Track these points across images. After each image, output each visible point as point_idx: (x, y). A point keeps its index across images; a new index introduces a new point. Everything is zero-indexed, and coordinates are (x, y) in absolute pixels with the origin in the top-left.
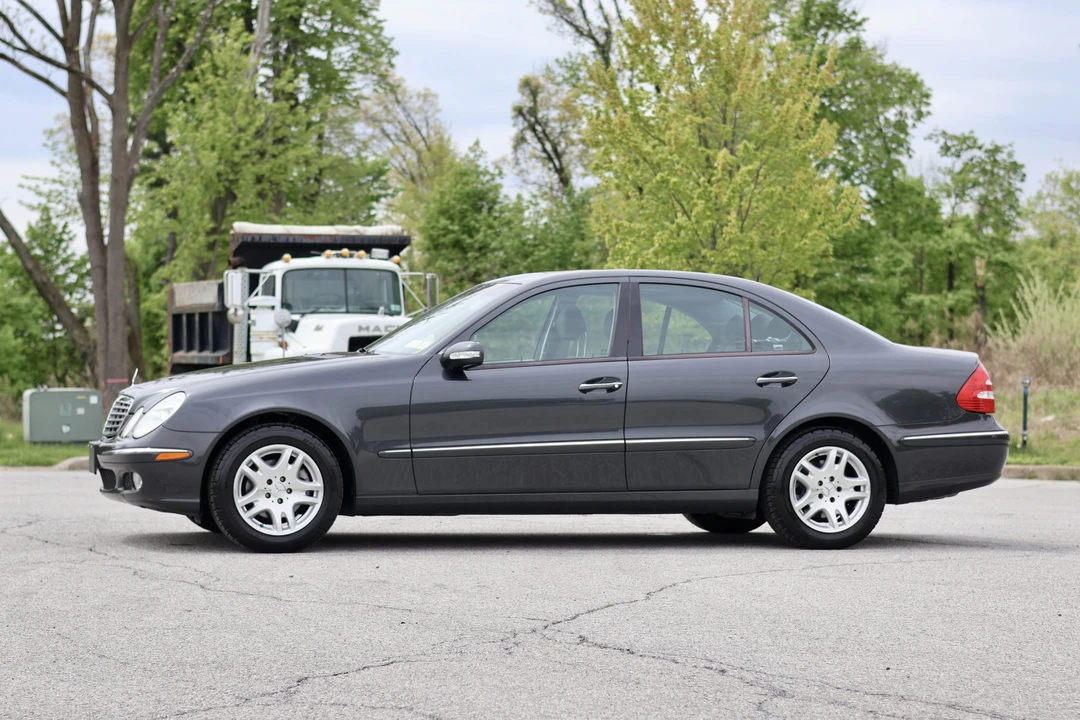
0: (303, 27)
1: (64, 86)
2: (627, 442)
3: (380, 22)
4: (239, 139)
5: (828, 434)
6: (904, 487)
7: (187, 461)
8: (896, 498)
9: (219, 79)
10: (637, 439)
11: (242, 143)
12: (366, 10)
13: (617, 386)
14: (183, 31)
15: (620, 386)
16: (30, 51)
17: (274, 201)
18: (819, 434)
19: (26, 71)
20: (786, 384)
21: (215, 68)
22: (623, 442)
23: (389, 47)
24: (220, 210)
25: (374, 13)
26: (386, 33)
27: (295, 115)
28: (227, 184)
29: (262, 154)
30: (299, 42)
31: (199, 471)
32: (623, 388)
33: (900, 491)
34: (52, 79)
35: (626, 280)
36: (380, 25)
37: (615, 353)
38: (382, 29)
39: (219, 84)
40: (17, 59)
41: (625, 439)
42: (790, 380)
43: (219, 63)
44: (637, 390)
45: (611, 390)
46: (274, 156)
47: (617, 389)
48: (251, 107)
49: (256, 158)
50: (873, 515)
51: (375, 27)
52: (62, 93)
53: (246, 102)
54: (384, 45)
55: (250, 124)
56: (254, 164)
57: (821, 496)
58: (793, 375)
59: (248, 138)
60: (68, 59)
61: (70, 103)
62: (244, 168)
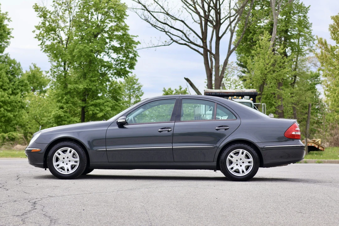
0: (289, 33)
1: (202, 52)
2: (173, 147)
3: (311, 30)
4: (266, 67)
5: (239, 145)
6: (265, 162)
7: (40, 152)
8: (262, 166)
9: (261, 49)
10: (176, 146)
11: (267, 68)
12: (308, 27)
13: (170, 130)
14: (253, 35)
15: (171, 130)
16: (191, 42)
17: (278, 85)
18: (236, 145)
19: (192, 48)
20: (226, 129)
21: (260, 46)
22: (172, 147)
23: (313, 38)
24: (262, 88)
25: (310, 28)
26: (312, 34)
27: (283, 59)
28: (263, 80)
29: (274, 71)
30: (287, 38)
31: (43, 155)
32: (172, 131)
33: (264, 163)
34: (199, 50)
35: (178, 98)
36: (310, 31)
37: (172, 120)
38: (311, 33)
39: (261, 51)
40: (189, 45)
41: (172, 146)
42: (226, 128)
43: (261, 45)
44: (176, 131)
45: (169, 131)
46: (278, 72)
47: (170, 131)
48: (270, 57)
49: (272, 72)
50: (255, 171)
51: (309, 32)
52: (202, 54)
53: (269, 56)
54: (312, 37)
55: (270, 62)
56: (271, 74)
57: (237, 165)
58: (228, 126)
59: (269, 67)
60: (203, 44)
61: (204, 57)
62: (268, 76)
